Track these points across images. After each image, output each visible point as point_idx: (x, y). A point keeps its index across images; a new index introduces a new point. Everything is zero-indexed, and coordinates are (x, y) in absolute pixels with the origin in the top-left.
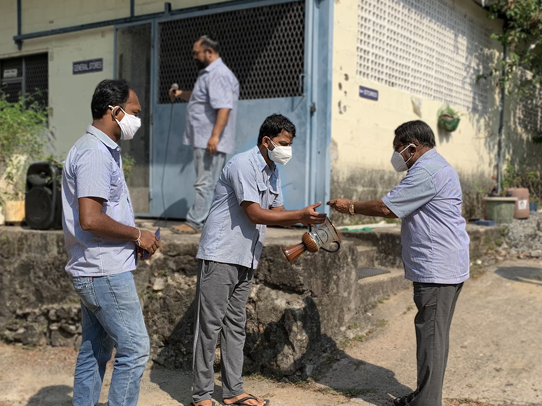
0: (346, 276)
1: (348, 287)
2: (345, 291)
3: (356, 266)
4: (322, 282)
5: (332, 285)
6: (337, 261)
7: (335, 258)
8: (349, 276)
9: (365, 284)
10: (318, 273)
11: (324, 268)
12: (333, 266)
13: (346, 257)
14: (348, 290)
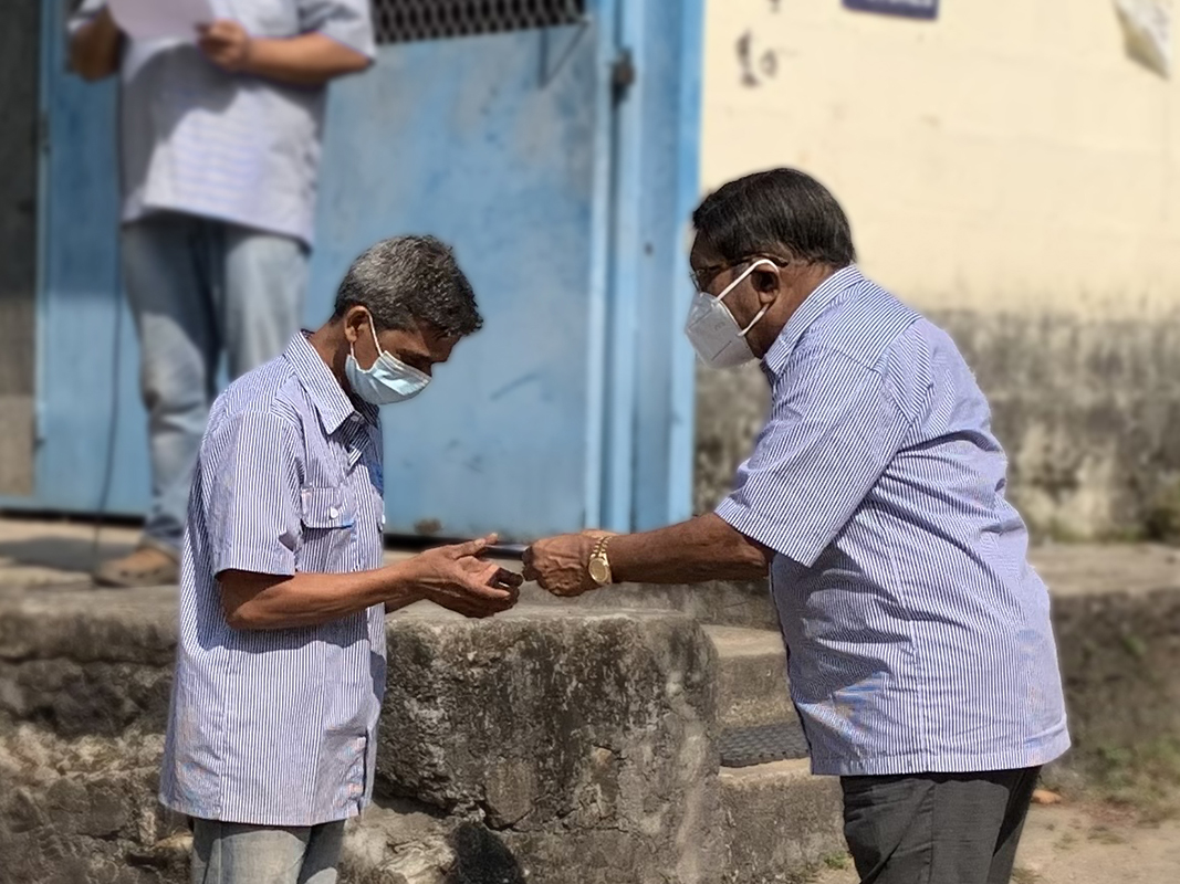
0: (655, 751)
1: (663, 795)
2: (648, 812)
3: (706, 711)
4: (538, 770)
5: (585, 786)
6: (609, 689)
7: (600, 679)
8: (670, 750)
9: (755, 787)
10: (518, 735)
11: (547, 716)
12: (588, 711)
13: (654, 675)
14: (666, 807)
